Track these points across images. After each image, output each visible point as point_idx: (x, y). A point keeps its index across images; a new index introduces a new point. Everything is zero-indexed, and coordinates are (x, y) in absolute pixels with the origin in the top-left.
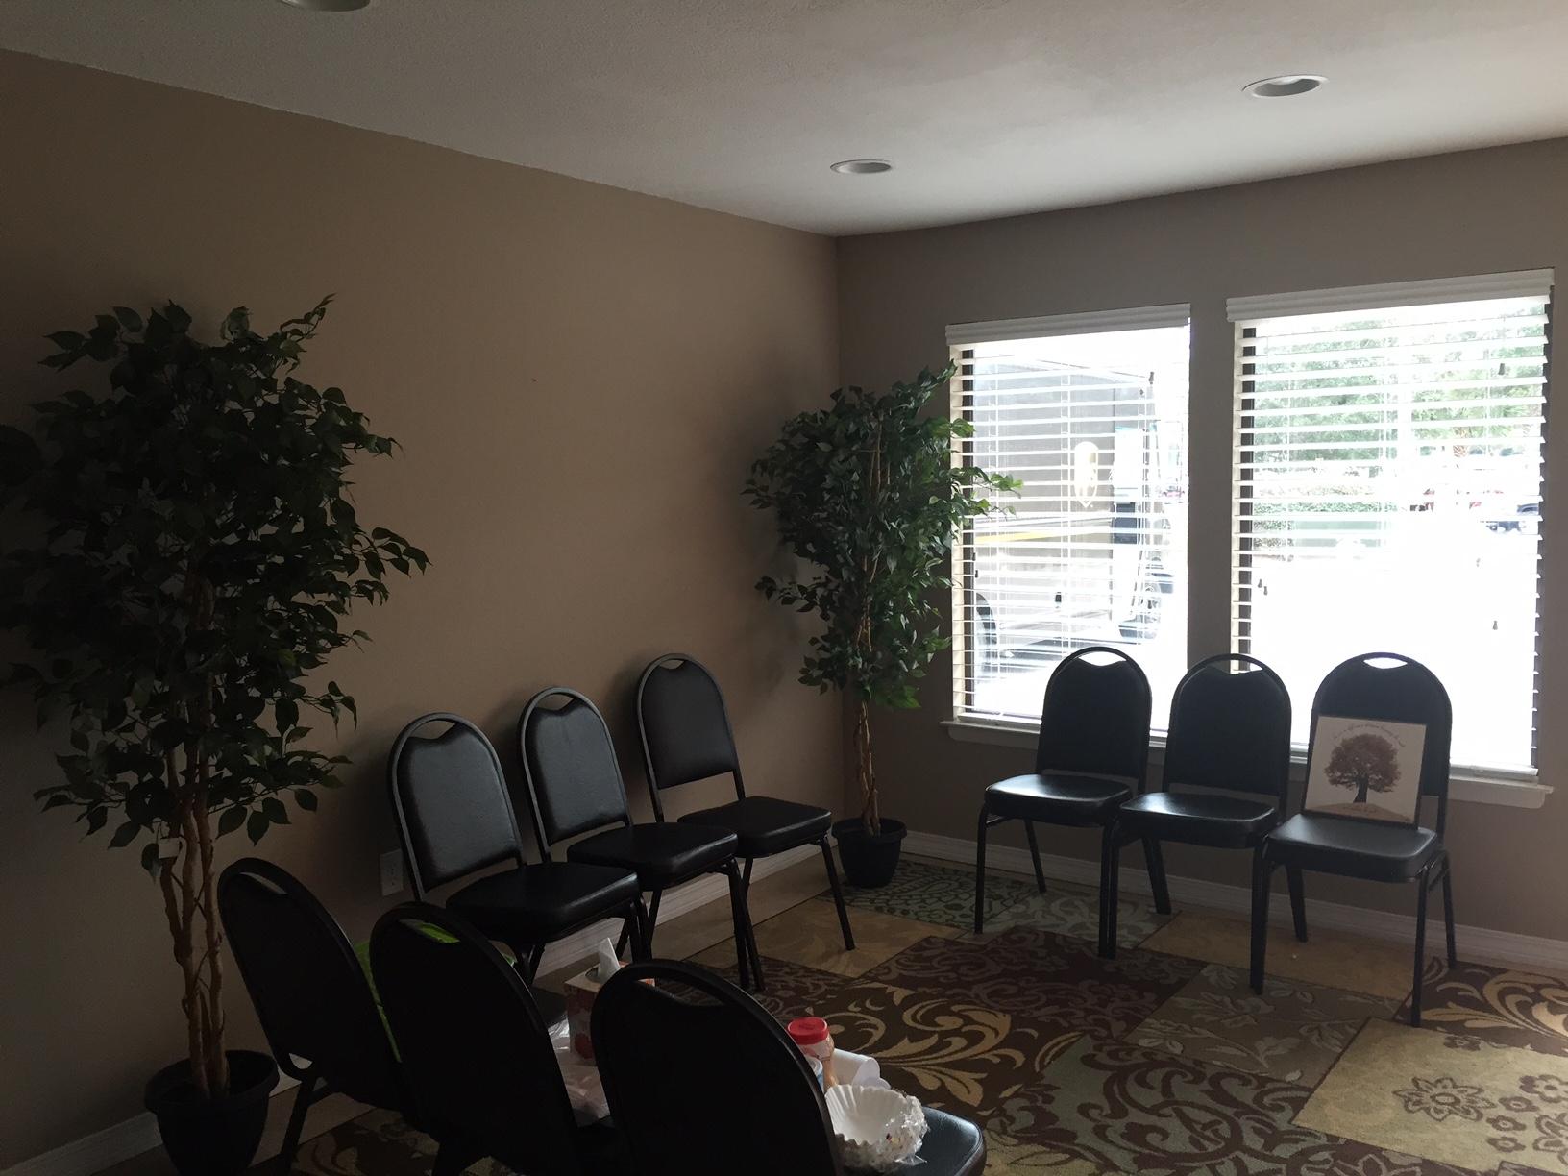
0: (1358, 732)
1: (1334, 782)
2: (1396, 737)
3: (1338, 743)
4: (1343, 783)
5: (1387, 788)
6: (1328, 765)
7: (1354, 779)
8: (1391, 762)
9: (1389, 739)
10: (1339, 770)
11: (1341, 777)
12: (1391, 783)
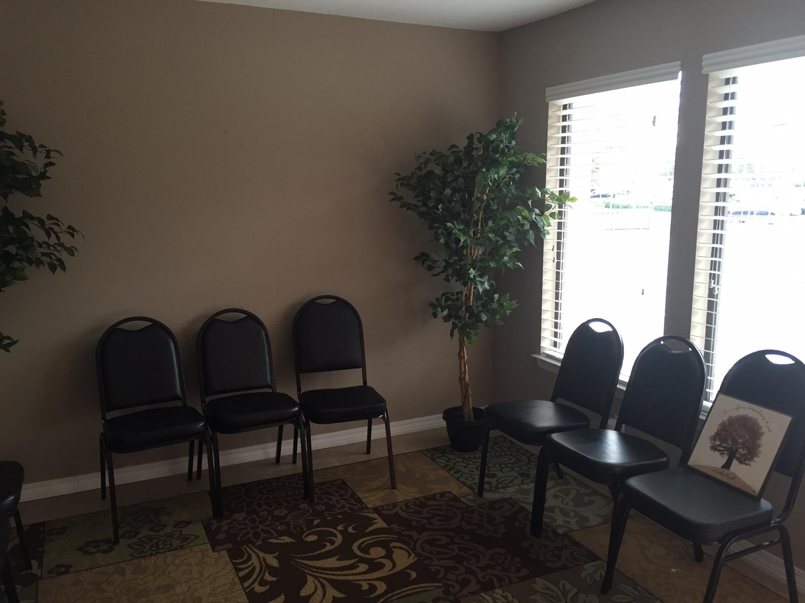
0: (742, 412)
1: (714, 448)
2: (767, 422)
3: (725, 418)
4: (719, 451)
5: (747, 462)
6: (713, 434)
7: (727, 449)
8: (757, 442)
9: (761, 423)
10: (720, 440)
11: (718, 445)
12: (751, 459)
